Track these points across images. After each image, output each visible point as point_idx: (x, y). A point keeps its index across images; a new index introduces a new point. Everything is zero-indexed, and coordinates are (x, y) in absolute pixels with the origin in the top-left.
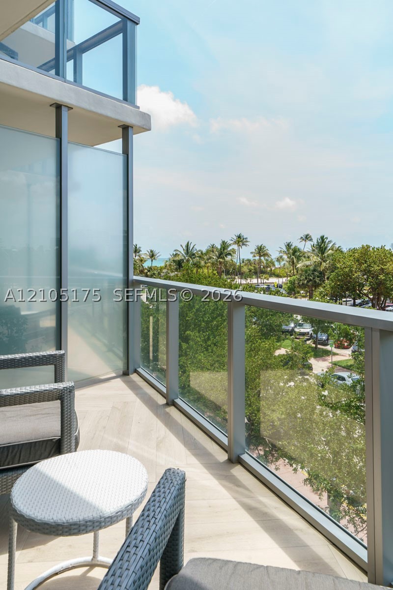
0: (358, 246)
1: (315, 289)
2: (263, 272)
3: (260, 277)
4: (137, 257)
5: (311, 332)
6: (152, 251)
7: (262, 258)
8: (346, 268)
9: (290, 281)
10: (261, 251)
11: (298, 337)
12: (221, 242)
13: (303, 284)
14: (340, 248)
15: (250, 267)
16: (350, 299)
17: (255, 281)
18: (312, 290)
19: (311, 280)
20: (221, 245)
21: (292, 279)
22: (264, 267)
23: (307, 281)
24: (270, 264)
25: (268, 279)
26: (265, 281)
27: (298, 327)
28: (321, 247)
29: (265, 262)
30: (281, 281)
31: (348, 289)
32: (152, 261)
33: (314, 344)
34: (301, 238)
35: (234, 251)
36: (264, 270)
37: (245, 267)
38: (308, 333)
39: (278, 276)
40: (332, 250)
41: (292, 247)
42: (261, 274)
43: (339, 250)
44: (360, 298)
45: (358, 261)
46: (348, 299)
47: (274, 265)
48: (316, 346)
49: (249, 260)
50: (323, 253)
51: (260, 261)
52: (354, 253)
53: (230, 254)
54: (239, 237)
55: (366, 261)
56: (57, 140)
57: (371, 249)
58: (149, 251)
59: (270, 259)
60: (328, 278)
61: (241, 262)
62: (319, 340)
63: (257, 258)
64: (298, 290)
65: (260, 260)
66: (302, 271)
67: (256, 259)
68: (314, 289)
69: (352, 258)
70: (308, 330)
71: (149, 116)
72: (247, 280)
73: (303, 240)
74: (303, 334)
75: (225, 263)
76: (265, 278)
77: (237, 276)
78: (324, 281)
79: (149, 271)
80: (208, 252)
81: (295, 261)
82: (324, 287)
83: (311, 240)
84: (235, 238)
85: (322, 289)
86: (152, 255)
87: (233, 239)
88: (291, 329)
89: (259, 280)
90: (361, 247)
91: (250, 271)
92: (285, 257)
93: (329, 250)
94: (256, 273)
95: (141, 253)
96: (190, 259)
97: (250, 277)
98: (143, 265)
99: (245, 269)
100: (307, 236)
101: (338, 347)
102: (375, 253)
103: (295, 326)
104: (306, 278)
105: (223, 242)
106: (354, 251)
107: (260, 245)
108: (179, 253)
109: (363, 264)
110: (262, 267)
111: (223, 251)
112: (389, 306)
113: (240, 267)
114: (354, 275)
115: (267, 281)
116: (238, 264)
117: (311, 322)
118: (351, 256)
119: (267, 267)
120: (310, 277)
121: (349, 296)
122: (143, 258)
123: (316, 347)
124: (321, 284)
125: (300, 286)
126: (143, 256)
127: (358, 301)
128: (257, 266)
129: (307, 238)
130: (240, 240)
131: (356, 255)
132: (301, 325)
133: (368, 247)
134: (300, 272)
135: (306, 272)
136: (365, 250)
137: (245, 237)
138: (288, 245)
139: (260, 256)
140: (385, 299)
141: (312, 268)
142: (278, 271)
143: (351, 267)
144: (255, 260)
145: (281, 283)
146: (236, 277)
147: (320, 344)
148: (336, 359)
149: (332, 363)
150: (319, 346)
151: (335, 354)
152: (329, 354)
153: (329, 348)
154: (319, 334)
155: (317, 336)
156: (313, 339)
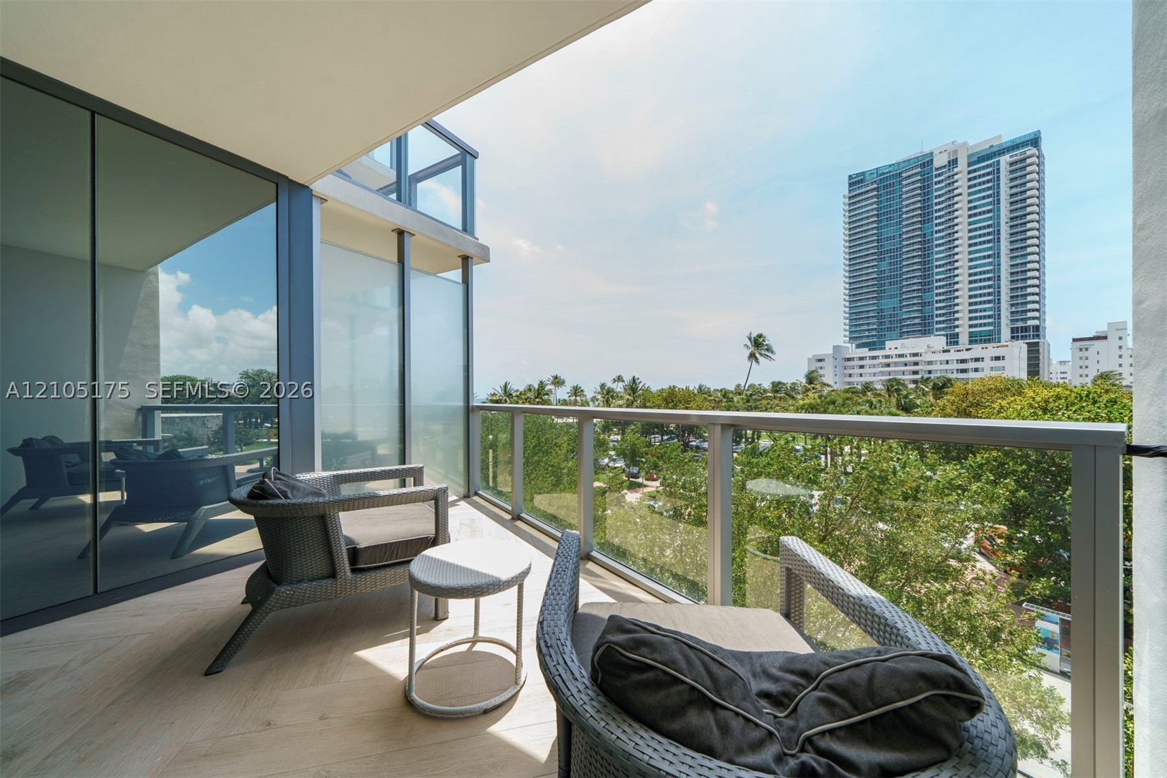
0: (666, 386)
5: (624, 466)
7: (578, 398)
10: (577, 391)
11: (611, 471)
12: (538, 382)
18: (625, 428)
20: (539, 385)
24: (585, 404)
28: (633, 387)
29: (580, 401)
34: (614, 379)
35: (550, 391)
38: (621, 467)
40: (643, 390)
41: (606, 388)
43: (648, 390)
45: (666, 400)
49: (565, 400)
50: (634, 393)
52: (662, 393)
53: (547, 393)
54: (556, 378)
55: (673, 401)
56: (399, 265)
57: (677, 389)
59: (584, 399)
61: (558, 401)
62: (631, 474)
63: (573, 398)
64: (612, 427)
65: (575, 400)
69: (660, 398)
70: (621, 465)
71: (488, 249)
72: (563, 419)
73: (616, 381)
74: (617, 469)
80: (526, 391)
81: (609, 400)
83: (623, 381)
84: (552, 378)
87: (550, 380)
90: (668, 387)
92: (599, 397)
93: (640, 390)
96: (508, 398)
100: (619, 377)
101: (647, 480)
102: (681, 393)
103: (610, 462)
105: (541, 382)
106: (662, 391)
107: (575, 386)
108: (496, 391)
111: (541, 390)
112: (692, 441)
117: (623, 457)
118: (659, 395)
121: (657, 433)
129: (620, 379)
130: (558, 381)
131: (664, 394)
132: (614, 460)
133: (675, 387)
136: (672, 389)
137: (561, 378)
138: (602, 385)
139: (576, 396)
140: (689, 435)
144: (571, 400)
147: (631, 477)
148: (646, 490)
149: (643, 493)
150: (631, 479)
151: (646, 486)
152: (640, 485)
153: (640, 480)
154: (631, 468)
155: (629, 470)
156: (626, 473)
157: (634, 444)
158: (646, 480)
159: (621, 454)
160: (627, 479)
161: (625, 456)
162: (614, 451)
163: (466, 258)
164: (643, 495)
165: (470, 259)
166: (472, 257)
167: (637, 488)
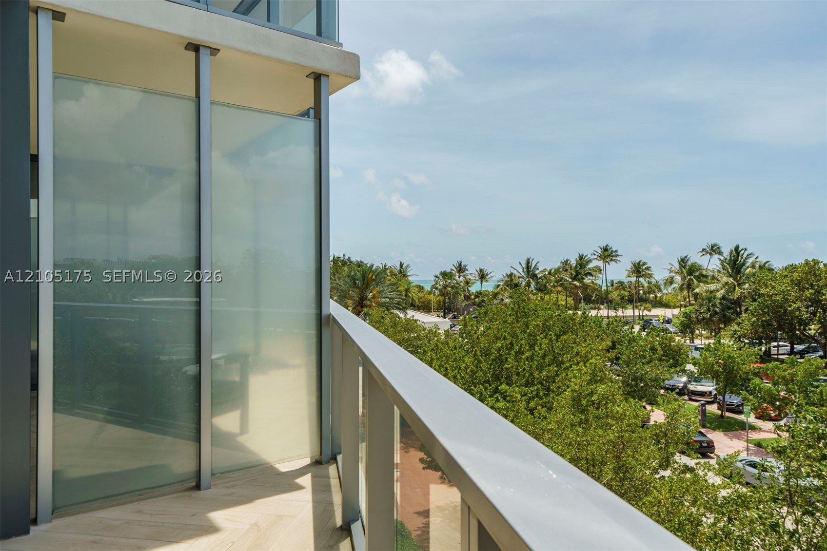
0: (798, 261)
1: (725, 326)
2: (642, 300)
3: (637, 307)
4: (461, 278)
5: (715, 392)
6: (481, 270)
8: (776, 295)
9: (685, 313)
10: (638, 269)
11: (694, 398)
12: (577, 257)
13: (704, 318)
14: (767, 265)
15: (623, 292)
16: (786, 344)
17: (629, 312)
18: (720, 328)
19: (716, 313)
20: (577, 261)
21: (688, 310)
22: (644, 293)
23: (711, 315)
24: (654, 288)
25: (649, 311)
26: (646, 312)
27: (693, 383)
28: (736, 263)
29: (646, 285)
30: (669, 313)
31: (780, 328)
32: (481, 283)
33: (719, 409)
34: (704, 249)
35: (597, 269)
36: (644, 296)
37: (614, 292)
38: (711, 393)
39: (667, 306)
40: (753, 267)
41: (689, 263)
42: (640, 302)
43: (764, 267)
44: (802, 342)
45: (798, 284)
46: (781, 343)
47: (660, 290)
48: (722, 413)
49: (621, 283)
50: (737, 273)
51: (638, 285)
52: (790, 272)
53: (590, 274)
54: (605, 249)
55: (812, 286)
57: (821, 266)
58: (478, 270)
59: (653, 281)
60: (747, 310)
61: (609, 285)
62: (727, 405)
63: (633, 279)
64: (697, 327)
65: (638, 282)
66: (703, 299)
67: (633, 281)
68: (722, 326)
69: (787, 281)
70: (711, 389)
71: (358, 57)
72: (617, 310)
73: (707, 252)
74: (702, 394)
75: (585, 287)
76: (645, 309)
77: (603, 304)
78: (739, 314)
79: (476, 296)
80: (557, 271)
81: (692, 284)
82: (740, 323)
83: (720, 253)
84: (599, 251)
85: (735, 327)
86: (483, 276)
87: (595, 253)
88: (682, 385)
89: (636, 311)
90: (803, 262)
91: (622, 298)
92: (678, 278)
93: (748, 267)
94: (630, 301)
95: (467, 272)
96: (531, 280)
97: (622, 308)
98: (469, 289)
99: (614, 295)
100: (712, 247)
101: (759, 417)
103: (689, 382)
104: (709, 310)
105: (581, 258)
106: (792, 268)
107: (637, 262)
108: (515, 272)
109: (808, 289)
110: (641, 292)
111: (581, 268)
113: (607, 292)
114: (790, 306)
115: (648, 313)
116: (604, 288)
117: (713, 377)
118: (786, 276)
119: (649, 293)
120: (716, 309)
121: (783, 339)
122: (470, 279)
123: (722, 416)
124: (734, 320)
125: (699, 322)
126: (469, 277)
127: (799, 347)
128: (634, 292)
129: (714, 249)
130: (607, 254)
131: (795, 275)
132: (697, 380)
133: (816, 262)
134: (699, 300)
135: (710, 300)
136: (810, 266)
137: (614, 250)
138: (683, 260)
139: (638, 277)
141: (719, 295)
142: (666, 299)
143: (785, 293)
144: (631, 282)
146: (602, 307)
147: (728, 410)
148: (755, 436)
149: (747, 441)
150: (727, 414)
151: (753, 428)
152: (743, 426)
153: (742, 417)
154: (727, 397)
155: (724, 398)
156: (719, 403)
157: (729, 357)
158: (757, 418)
159: (708, 371)
160: (719, 412)
161: (715, 376)
162: (694, 364)
163: (317, 77)
164: (748, 443)
165: (323, 79)
166: (329, 76)
167: (736, 430)
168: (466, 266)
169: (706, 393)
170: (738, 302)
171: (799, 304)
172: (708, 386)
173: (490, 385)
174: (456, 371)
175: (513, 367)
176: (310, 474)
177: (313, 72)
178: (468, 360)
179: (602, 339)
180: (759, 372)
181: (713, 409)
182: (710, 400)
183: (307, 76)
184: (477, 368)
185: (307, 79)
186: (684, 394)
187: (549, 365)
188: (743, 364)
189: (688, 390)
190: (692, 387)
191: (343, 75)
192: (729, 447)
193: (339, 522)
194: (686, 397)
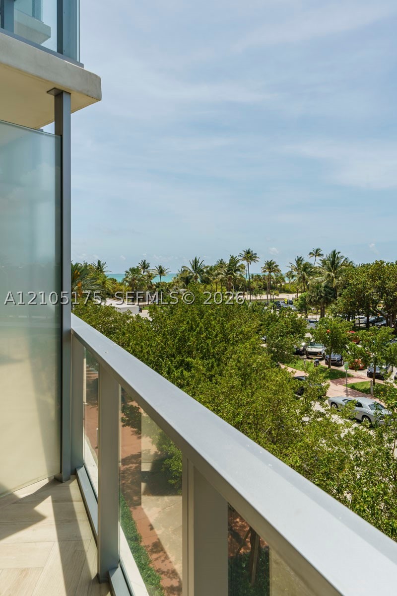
0: (371, 261)
1: (327, 306)
2: (273, 288)
3: (269, 293)
4: (145, 273)
5: (324, 352)
6: (160, 267)
7: (272, 274)
8: (359, 284)
9: (301, 297)
10: (270, 266)
11: (310, 357)
12: (230, 257)
13: (314, 301)
14: (351, 264)
15: (259, 282)
16: (363, 316)
17: (264, 297)
18: (324, 307)
19: (322, 297)
20: (230, 260)
21: (303, 294)
22: (273, 283)
23: (319, 298)
24: (280, 279)
25: (278, 295)
26: (275, 297)
27: (309, 347)
28: (333, 262)
29: (275, 277)
30: (291, 297)
31: (361, 306)
32: (160, 277)
33: (326, 364)
34: (311, 253)
35: (243, 267)
36: (273, 285)
37: (254, 283)
38: (321, 352)
39: (288, 292)
40: (344, 265)
41: (304, 262)
42: (271, 289)
44: (373, 315)
45: (372, 277)
46: (361, 316)
47: (284, 281)
49: (259, 276)
50: (334, 269)
51: (270, 277)
52: (367, 269)
53: (239, 270)
54: (248, 252)
55: (380, 278)
57: (385, 264)
58: (158, 267)
59: (279, 275)
60: (340, 295)
61: (250, 277)
62: (332, 361)
63: (267, 273)
64: (309, 306)
65: (270, 275)
66: (313, 287)
68: (325, 306)
69: (365, 274)
70: (320, 350)
71: (100, 79)
72: (257, 296)
73: (314, 255)
74: (315, 354)
75: (235, 279)
76: (275, 294)
77: (247, 291)
78: (335, 298)
79: (157, 287)
80: (216, 267)
81: (306, 276)
82: (336, 304)
83: (322, 255)
84: (244, 253)
85: (334, 306)
86: (161, 272)
87: (241, 255)
88: (302, 348)
89: (269, 296)
90: (375, 262)
91: (260, 287)
92: (296, 272)
93: (342, 265)
94: (265, 289)
95: (149, 268)
96: (198, 275)
97: (260, 294)
98: (152, 281)
99: (254, 285)
100: (317, 250)
101: (353, 369)
102: (390, 269)
103: (307, 346)
104: (318, 295)
105: (232, 257)
106: (367, 266)
107: (269, 261)
108: (187, 269)
109: (377, 280)
110: (272, 282)
111: (233, 266)
113: (249, 282)
114: (367, 292)
115: (277, 297)
116: (247, 279)
117: (323, 342)
118: (364, 272)
119: (277, 283)
120: (322, 294)
121: (362, 313)
122: (152, 274)
123: (329, 369)
124: (333, 301)
125: (311, 303)
126: (151, 272)
127: (372, 319)
128: (267, 282)
129: (318, 253)
130: (250, 256)
132: (312, 344)
133: (382, 262)
134: (311, 288)
135: (318, 288)
136: (379, 266)
137: (254, 253)
138: (299, 260)
139: (270, 272)
141: (323, 285)
142: (288, 287)
143: (364, 283)
144: (265, 275)
145: (291, 299)
146: (246, 293)
147: (333, 365)
148: (351, 381)
149: (347, 385)
150: (332, 367)
151: (349, 376)
152: (343, 375)
153: (342, 369)
154: (332, 355)
155: (330, 356)
156: (326, 360)
157: (335, 328)
158: (350, 369)
159: (320, 338)
160: (327, 366)
161: (325, 342)
162: (312, 334)
163: (59, 94)
164: (347, 387)
165: (65, 96)
166: (70, 94)
167: (338, 378)
168: (148, 264)
169: (318, 353)
170: (335, 290)
171: (373, 290)
172: (319, 349)
173: (175, 358)
174: (149, 348)
175: (194, 344)
176: (49, 498)
177: (55, 88)
178: (159, 339)
179: (253, 319)
180: (352, 338)
181: (323, 363)
182: (320, 358)
183: (48, 92)
184: (165, 344)
185: (48, 95)
186: (304, 355)
187: (221, 342)
188: (343, 333)
189: (306, 351)
190: (309, 349)
191: (85, 94)
192: (335, 391)
193: (93, 569)
194: (305, 357)
